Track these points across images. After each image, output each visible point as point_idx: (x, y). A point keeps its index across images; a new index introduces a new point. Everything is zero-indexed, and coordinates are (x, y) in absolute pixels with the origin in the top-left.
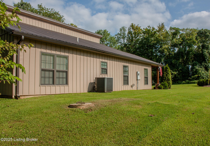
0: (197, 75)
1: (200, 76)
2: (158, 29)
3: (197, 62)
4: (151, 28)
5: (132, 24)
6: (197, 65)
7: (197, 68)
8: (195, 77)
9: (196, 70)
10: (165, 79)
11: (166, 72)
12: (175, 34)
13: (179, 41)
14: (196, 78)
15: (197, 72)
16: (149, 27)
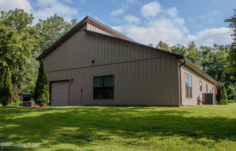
0: (231, 95)
1: (235, 96)
2: (188, 48)
3: (230, 82)
4: (181, 47)
5: (160, 41)
6: (230, 84)
7: (230, 88)
8: (229, 96)
9: (230, 89)
10: (222, 97)
11: (223, 91)
12: (205, 53)
13: (210, 60)
14: (230, 98)
15: (231, 92)
16: (178, 45)
